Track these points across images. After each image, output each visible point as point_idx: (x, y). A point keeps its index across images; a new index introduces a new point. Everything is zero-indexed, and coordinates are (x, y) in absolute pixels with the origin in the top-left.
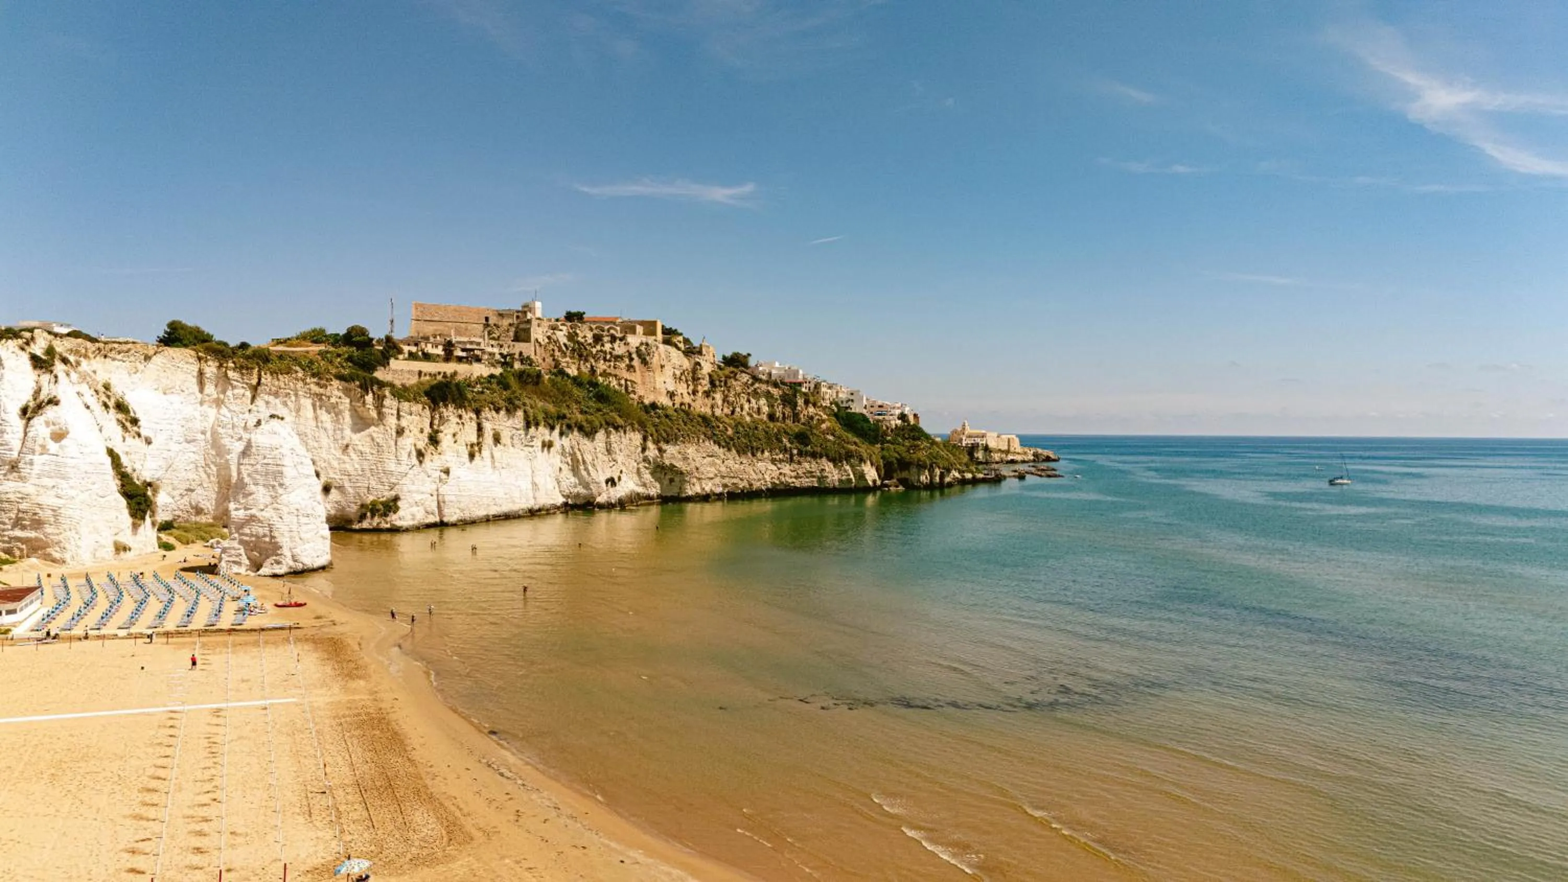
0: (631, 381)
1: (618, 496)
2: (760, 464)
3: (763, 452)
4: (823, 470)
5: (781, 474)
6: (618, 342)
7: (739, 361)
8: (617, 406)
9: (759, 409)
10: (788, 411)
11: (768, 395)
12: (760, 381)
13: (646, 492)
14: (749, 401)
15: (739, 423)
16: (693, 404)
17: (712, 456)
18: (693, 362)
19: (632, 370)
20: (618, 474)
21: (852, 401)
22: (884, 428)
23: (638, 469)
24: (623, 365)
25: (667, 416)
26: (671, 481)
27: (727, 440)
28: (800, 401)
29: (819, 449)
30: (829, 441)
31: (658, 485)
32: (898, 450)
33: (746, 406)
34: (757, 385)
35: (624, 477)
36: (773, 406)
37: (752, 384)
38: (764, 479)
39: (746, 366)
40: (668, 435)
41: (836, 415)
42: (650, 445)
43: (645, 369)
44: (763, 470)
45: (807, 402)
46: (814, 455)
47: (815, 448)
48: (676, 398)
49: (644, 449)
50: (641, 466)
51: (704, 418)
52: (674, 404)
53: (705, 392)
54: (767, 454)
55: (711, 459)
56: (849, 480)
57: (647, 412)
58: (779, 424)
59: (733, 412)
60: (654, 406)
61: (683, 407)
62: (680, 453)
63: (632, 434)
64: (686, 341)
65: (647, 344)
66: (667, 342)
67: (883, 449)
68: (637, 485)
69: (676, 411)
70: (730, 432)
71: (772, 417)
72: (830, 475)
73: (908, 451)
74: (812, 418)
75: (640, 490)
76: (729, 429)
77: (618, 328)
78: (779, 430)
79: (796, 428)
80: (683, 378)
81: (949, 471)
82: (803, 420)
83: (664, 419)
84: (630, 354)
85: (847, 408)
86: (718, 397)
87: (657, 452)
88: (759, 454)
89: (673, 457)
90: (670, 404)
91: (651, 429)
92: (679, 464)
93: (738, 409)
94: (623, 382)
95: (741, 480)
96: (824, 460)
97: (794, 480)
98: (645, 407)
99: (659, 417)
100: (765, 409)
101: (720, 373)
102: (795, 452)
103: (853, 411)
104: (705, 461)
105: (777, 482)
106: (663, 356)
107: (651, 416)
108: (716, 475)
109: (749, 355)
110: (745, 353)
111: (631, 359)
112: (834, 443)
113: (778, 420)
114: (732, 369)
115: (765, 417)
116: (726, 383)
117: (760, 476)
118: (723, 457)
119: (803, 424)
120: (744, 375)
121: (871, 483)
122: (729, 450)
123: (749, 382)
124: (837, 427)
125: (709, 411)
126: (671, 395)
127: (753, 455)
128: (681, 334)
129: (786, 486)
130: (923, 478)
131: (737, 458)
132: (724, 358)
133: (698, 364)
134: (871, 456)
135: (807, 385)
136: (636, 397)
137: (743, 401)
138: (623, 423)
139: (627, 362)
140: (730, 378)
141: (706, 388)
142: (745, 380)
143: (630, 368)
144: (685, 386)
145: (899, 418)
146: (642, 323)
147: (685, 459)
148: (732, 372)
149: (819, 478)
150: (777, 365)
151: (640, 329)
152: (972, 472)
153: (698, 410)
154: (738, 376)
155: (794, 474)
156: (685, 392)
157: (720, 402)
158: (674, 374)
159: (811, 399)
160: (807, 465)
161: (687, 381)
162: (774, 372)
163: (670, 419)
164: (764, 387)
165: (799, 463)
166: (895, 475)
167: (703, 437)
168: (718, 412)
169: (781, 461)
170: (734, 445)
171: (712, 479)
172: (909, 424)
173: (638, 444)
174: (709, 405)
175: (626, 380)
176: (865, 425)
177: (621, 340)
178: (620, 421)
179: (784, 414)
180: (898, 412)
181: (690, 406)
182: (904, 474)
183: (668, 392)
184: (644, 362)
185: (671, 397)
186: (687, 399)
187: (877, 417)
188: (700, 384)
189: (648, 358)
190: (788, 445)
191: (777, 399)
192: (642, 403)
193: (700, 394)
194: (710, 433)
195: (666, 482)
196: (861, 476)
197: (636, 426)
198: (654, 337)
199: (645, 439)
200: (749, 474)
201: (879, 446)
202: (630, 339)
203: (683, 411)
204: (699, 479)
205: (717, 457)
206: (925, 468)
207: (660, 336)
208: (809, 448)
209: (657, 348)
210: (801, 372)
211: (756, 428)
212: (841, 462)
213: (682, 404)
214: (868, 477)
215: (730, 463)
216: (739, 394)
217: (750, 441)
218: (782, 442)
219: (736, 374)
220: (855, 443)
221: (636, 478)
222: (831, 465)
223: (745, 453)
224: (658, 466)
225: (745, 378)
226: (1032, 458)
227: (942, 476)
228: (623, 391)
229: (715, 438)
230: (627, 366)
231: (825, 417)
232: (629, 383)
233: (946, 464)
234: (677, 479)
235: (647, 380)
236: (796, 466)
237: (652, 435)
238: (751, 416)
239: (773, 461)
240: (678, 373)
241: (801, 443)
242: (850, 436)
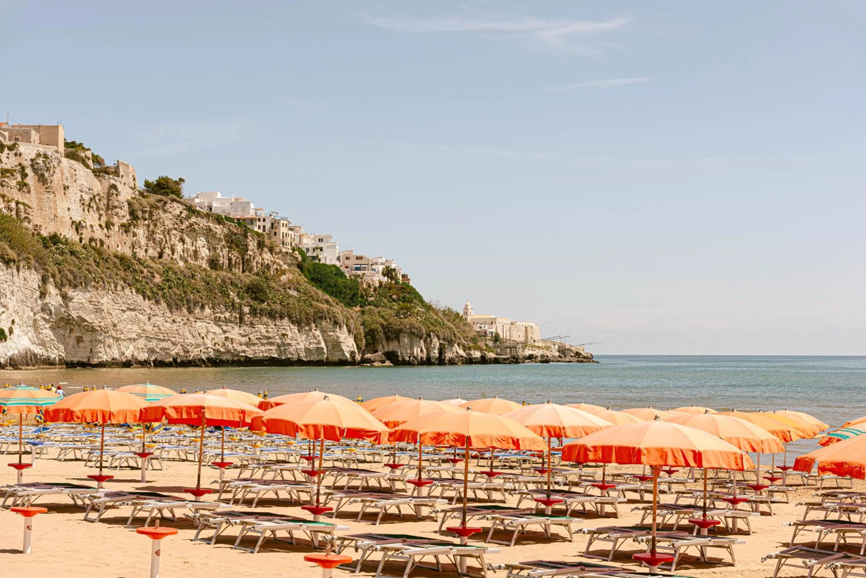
0: (24, 204)
1: (9, 354)
2: (199, 324)
3: (203, 307)
4: (284, 335)
5: (227, 338)
6: (6, 151)
7: (168, 188)
8: (7, 234)
9: (195, 252)
10: (235, 255)
11: (209, 233)
12: (198, 214)
13: (46, 354)
14: (182, 240)
15: (170, 269)
16: (107, 241)
17: (134, 310)
18: (106, 185)
19: (25, 189)
20: (9, 324)
21: (321, 249)
22: (365, 286)
23: (35, 321)
24: (13, 183)
25: (72, 253)
26: (79, 340)
27: (155, 290)
28: (252, 244)
29: (278, 307)
30: (291, 296)
31: (62, 347)
32: (382, 314)
33: (179, 247)
34: (193, 219)
35: (16, 330)
36: (215, 249)
37: (188, 218)
38: (204, 344)
39: (177, 193)
40: (75, 277)
41: (300, 266)
42: (51, 288)
43: (42, 190)
44: (203, 331)
45: (261, 245)
46: (272, 315)
47: (274, 307)
48: (84, 231)
49: (43, 295)
50: (38, 317)
51: (122, 259)
52: (81, 240)
53: (123, 225)
54: (208, 311)
55: (133, 313)
56: (319, 350)
57: (46, 247)
58: (223, 273)
59: (161, 256)
60: (55, 239)
61: (93, 244)
62: (90, 302)
63: (27, 272)
64: (96, 159)
65: (46, 156)
66: (70, 156)
67: (363, 313)
68: (33, 343)
69: (84, 247)
70: (158, 279)
71: (213, 263)
72: (294, 342)
73: (397, 314)
74: (268, 267)
75: (38, 350)
76: (157, 275)
77: (6, 134)
78: (223, 281)
79: (247, 279)
80: (93, 204)
81: (451, 343)
82: (255, 270)
83: (69, 256)
84: (23, 168)
85: (314, 258)
86: (141, 232)
87: (60, 299)
88: (197, 310)
89: (82, 307)
90: (77, 238)
91: (53, 268)
92: (90, 318)
93: (168, 251)
94: (13, 205)
95: (174, 344)
96: (286, 321)
97: (244, 348)
98: (44, 239)
99: (62, 253)
100: (205, 253)
101: (144, 201)
102: (246, 309)
103: (322, 262)
104: (125, 316)
105: (222, 350)
106: (67, 174)
107: (51, 251)
108: (139, 336)
109: (182, 180)
110: (176, 178)
111: (24, 175)
112: (299, 301)
113: (221, 268)
114: (159, 197)
115: (205, 265)
116: (151, 214)
117: (200, 341)
118: (149, 311)
119: (257, 274)
120: (175, 205)
121: (348, 356)
122: (157, 302)
123: (183, 215)
124: (303, 279)
125: (128, 253)
126: (78, 226)
127: (190, 311)
128: (89, 149)
129: (234, 356)
130: (416, 351)
131: (169, 314)
132: (147, 184)
133: (114, 187)
134: (348, 319)
135: (261, 223)
136: (30, 226)
137: (175, 240)
138: (16, 257)
139: (19, 179)
140: (157, 208)
141: (125, 221)
142: (178, 212)
143: (23, 186)
144: (96, 216)
145: (384, 275)
146: (38, 129)
147: (98, 310)
148: (160, 201)
149: (279, 346)
150: (219, 196)
151: (35, 136)
152: (481, 350)
153: (113, 250)
154: (168, 206)
155: (244, 340)
156: (96, 224)
157: (143, 241)
158: (82, 199)
159: (267, 242)
160: (262, 328)
161: (98, 209)
162: (214, 205)
163: (77, 257)
164: (203, 222)
165: (252, 325)
166: (380, 347)
167: (122, 282)
168: (141, 254)
169: (227, 321)
170: (163, 296)
171: (135, 340)
172: (397, 283)
173: (36, 286)
174: (129, 243)
175: (17, 203)
176: (340, 281)
177: (11, 148)
178: (12, 254)
179: (230, 260)
180: (381, 268)
181: (102, 243)
182: (393, 346)
183: (73, 222)
184: (42, 179)
185: (77, 229)
186: (99, 234)
187: (354, 272)
188: (117, 214)
189: (46, 175)
190: (237, 300)
191: (220, 240)
192: (39, 234)
193: (116, 228)
194: (130, 278)
195: (72, 342)
196: (336, 345)
197: (33, 262)
198: (54, 148)
199: (44, 280)
200: (185, 338)
201: (358, 308)
202: (22, 148)
203: (93, 248)
204: (117, 340)
205: (142, 311)
206: (421, 338)
207: (62, 148)
208: (265, 305)
209: (60, 162)
210: (252, 206)
211: (193, 276)
212: (308, 324)
213: (91, 240)
214: (344, 348)
215: (159, 320)
216: (169, 231)
217: (185, 292)
218: (228, 296)
219: (165, 203)
220: (327, 301)
221: (32, 333)
222: (295, 329)
223: (178, 308)
224: (62, 319)
225: (177, 209)
226: (557, 354)
227: (441, 351)
228: (14, 216)
229: (138, 285)
230: (19, 183)
231: (285, 267)
232: (21, 207)
233: (447, 333)
234: (87, 338)
235: (46, 204)
236: (248, 329)
237: (53, 276)
238: (186, 261)
239: (217, 321)
240: (87, 198)
241: (255, 299)
242: (320, 292)
